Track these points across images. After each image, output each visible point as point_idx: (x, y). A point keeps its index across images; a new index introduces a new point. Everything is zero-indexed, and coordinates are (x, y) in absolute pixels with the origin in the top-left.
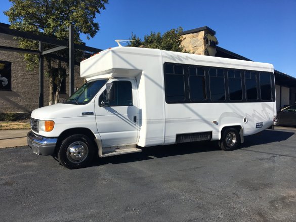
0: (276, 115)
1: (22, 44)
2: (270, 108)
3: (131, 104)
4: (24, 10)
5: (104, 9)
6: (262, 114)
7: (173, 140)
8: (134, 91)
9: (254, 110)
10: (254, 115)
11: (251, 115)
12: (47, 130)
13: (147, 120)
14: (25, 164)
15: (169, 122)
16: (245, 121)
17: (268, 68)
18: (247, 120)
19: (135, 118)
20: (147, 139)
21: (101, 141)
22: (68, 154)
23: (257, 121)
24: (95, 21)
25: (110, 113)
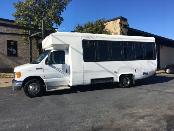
0: (157, 67)
1: (21, 31)
2: (153, 63)
3: (64, 63)
4: (22, 13)
5: (66, 9)
6: (147, 67)
7: (89, 82)
8: (66, 56)
9: (141, 65)
10: (141, 68)
11: (139, 68)
12: (18, 78)
13: (73, 71)
14: (11, 95)
15: (86, 72)
16: (135, 71)
17: (151, 40)
18: (136, 71)
19: (67, 70)
20: (73, 82)
21: (47, 83)
22: (29, 89)
23: (143, 71)
24: (61, 16)
25: (52, 68)
